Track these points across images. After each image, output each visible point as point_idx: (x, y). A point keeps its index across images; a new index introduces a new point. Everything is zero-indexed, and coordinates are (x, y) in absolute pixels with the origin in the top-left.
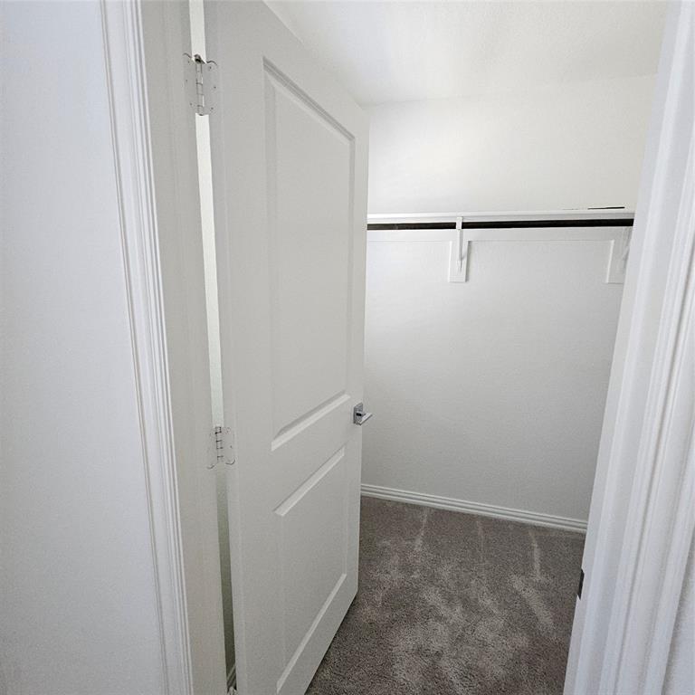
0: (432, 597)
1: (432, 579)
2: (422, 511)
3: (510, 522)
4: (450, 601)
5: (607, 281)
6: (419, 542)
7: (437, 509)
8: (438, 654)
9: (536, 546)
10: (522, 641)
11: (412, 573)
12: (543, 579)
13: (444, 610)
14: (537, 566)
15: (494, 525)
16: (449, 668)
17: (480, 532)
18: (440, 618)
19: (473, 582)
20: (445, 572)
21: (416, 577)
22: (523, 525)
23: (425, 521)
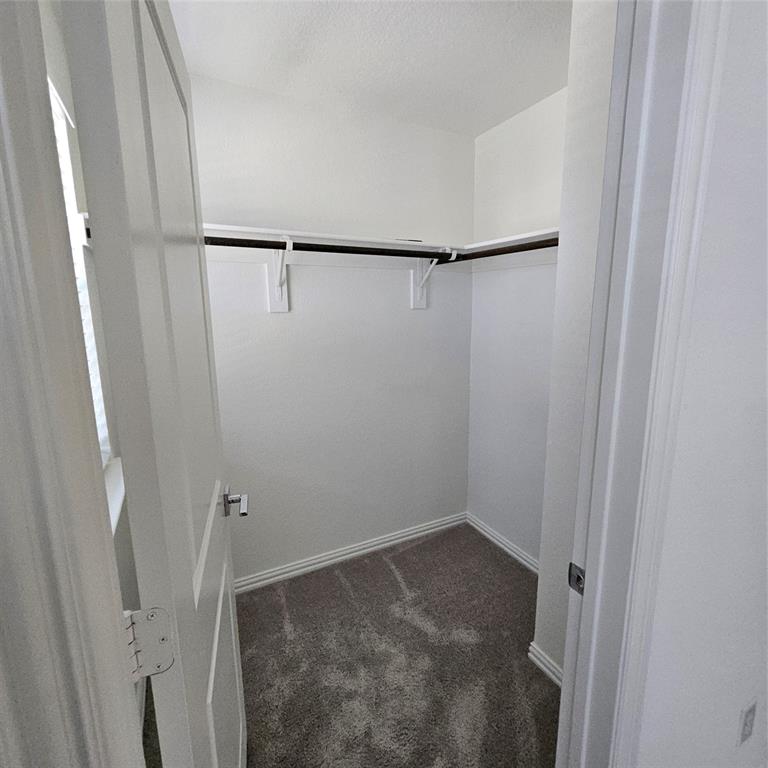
0: (333, 678)
1: (323, 659)
2: (274, 590)
3: (364, 557)
4: (350, 670)
5: (412, 307)
6: (288, 628)
7: (290, 580)
8: (368, 734)
9: (394, 567)
10: (425, 663)
11: (298, 668)
12: (413, 595)
13: (350, 685)
14: (403, 585)
15: (353, 567)
16: (384, 739)
17: (343, 580)
18: (350, 696)
19: (362, 636)
20: (331, 643)
21: (305, 669)
22: (375, 553)
23: (283, 600)
